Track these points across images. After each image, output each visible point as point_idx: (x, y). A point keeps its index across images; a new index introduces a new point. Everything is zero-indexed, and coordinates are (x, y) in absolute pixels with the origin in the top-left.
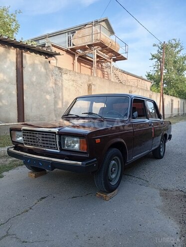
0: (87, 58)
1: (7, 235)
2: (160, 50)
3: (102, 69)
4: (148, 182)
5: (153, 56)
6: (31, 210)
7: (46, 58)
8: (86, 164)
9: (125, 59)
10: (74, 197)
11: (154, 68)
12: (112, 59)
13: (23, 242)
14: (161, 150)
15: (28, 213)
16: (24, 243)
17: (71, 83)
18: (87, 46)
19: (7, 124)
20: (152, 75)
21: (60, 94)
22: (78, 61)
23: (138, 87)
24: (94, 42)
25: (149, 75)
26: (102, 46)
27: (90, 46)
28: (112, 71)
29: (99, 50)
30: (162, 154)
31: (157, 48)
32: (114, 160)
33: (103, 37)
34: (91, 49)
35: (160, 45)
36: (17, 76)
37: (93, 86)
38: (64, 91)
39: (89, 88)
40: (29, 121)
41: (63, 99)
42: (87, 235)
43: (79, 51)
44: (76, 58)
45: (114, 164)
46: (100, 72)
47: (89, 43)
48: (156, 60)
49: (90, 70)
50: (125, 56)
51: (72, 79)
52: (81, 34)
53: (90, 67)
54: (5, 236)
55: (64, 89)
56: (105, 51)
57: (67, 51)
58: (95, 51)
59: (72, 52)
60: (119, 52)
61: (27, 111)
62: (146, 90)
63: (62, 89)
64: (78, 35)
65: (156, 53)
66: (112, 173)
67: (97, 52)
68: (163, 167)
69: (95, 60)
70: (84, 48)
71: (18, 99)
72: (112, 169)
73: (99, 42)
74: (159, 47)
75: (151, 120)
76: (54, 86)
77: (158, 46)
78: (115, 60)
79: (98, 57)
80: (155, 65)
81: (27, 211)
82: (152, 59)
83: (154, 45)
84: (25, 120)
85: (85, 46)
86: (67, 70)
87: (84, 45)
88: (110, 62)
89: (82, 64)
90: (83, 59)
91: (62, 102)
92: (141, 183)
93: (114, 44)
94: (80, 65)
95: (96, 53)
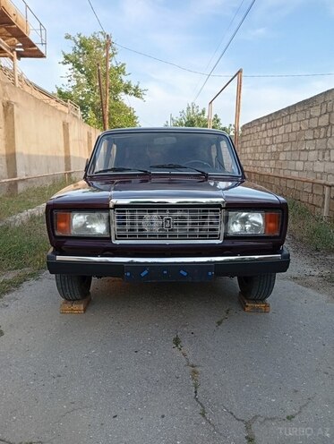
2: (78, 48)
10: (219, 323)
12: (15, 53)
35: (78, 39)
50: (42, 49)
65: (71, 52)
74: (77, 43)
77: (75, 41)
83: (68, 37)
88: (12, 58)
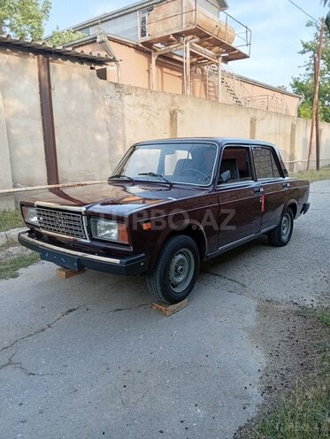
0: (175, 57)
1: (9, 364)
2: (319, 34)
3: (203, 78)
4: (244, 286)
5: (305, 46)
6: (49, 329)
7: (92, 68)
8: (127, 263)
9: (245, 57)
10: (117, 310)
11: (307, 69)
12: (220, 59)
13: (30, 374)
14: (284, 231)
15: (44, 334)
16: (31, 376)
17: (139, 110)
18: (171, 37)
19: (28, 188)
20: (301, 84)
21: (120, 131)
22: (157, 64)
23: (270, 109)
24: (185, 28)
25: (296, 83)
26: (201, 35)
27: (177, 35)
28: (220, 80)
29: (197, 43)
30: (284, 238)
31: (313, 30)
32: (181, 253)
33: (201, 17)
34: (179, 41)
35: (320, 24)
36: (41, 105)
37: (179, 114)
38: (127, 126)
39: (171, 118)
40: (66, 181)
41: (124, 141)
42: (123, 368)
43: (159, 45)
44: (154, 59)
45: (181, 260)
46: (198, 84)
47: (176, 31)
48: (311, 53)
49: (180, 81)
50: (244, 50)
51: (141, 102)
52: (162, 14)
53: (181, 75)
54: (6, 365)
55: (126, 122)
56: (206, 43)
57: (137, 48)
58: (188, 44)
59: (146, 49)
60: (234, 45)
61: (63, 164)
62: (285, 116)
63: (123, 122)
64: (156, 16)
65: (312, 39)
66: (178, 274)
67: (192, 46)
68: (280, 261)
69: (187, 61)
70: (166, 41)
71: (45, 146)
72: (176, 268)
73: (194, 27)
75: (261, 181)
76: (108, 117)
78: (226, 60)
79: (193, 54)
80: (310, 64)
81: (43, 330)
82: (303, 52)
83: (309, 24)
84: (60, 179)
85: (169, 36)
86: (130, 87)
87: (166, 34)
88: (217, 64)
89: (165, 69)
90: (167, 61)
91: (124, 147)
92: (232, 289)
93: (223, 29)
94: (162, 72)
95: (188, 49)
